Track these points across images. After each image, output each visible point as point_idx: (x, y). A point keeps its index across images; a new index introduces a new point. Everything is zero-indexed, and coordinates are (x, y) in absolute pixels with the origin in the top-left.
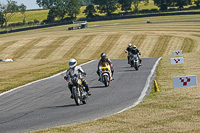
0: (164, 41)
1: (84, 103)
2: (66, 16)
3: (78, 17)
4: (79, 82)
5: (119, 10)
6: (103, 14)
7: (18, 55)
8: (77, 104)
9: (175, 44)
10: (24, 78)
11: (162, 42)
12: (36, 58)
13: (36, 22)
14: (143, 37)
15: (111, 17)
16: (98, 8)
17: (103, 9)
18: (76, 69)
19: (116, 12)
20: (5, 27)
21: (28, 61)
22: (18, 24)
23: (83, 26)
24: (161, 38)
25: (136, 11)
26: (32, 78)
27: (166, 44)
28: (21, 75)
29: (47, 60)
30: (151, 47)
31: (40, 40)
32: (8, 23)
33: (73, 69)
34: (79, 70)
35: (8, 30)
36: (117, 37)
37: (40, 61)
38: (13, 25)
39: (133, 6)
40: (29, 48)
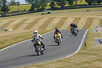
0: (90, 20)
1: (42, 54)
2: (40, 8)
3: (46, 8)
4: (39, 43)
5: (67, 5)
6: (59, 7)
7: (15, 27)
8: (38, 55)
9: (96, 22)
10: (19, 40)
11: (89, 21)
12: (25, 29)
13: (25, 11)
14: (80, 19)
15: (63, 8)
16: (57, 4)
17: (59, 4)
18: (38, 36)
19: (66, 6)
20: (9, 13)
21: (21, 30)
22: (16, 12)
23: (49, 13)
24: (89, 19)
25: (76, 5)
26: (23, 39)
27: (91, 22)
28: (17, 38)
29: (30, 30)
30: (84, 24)
31: (27, 20)
32: (11, 11)
33: (36, 36)
34: (39, 37)
35: (11, 14)
36: (66, 18)
37: (27, 30)
38: (13, 12)
39: (74, 3)
40: (21, 24)
